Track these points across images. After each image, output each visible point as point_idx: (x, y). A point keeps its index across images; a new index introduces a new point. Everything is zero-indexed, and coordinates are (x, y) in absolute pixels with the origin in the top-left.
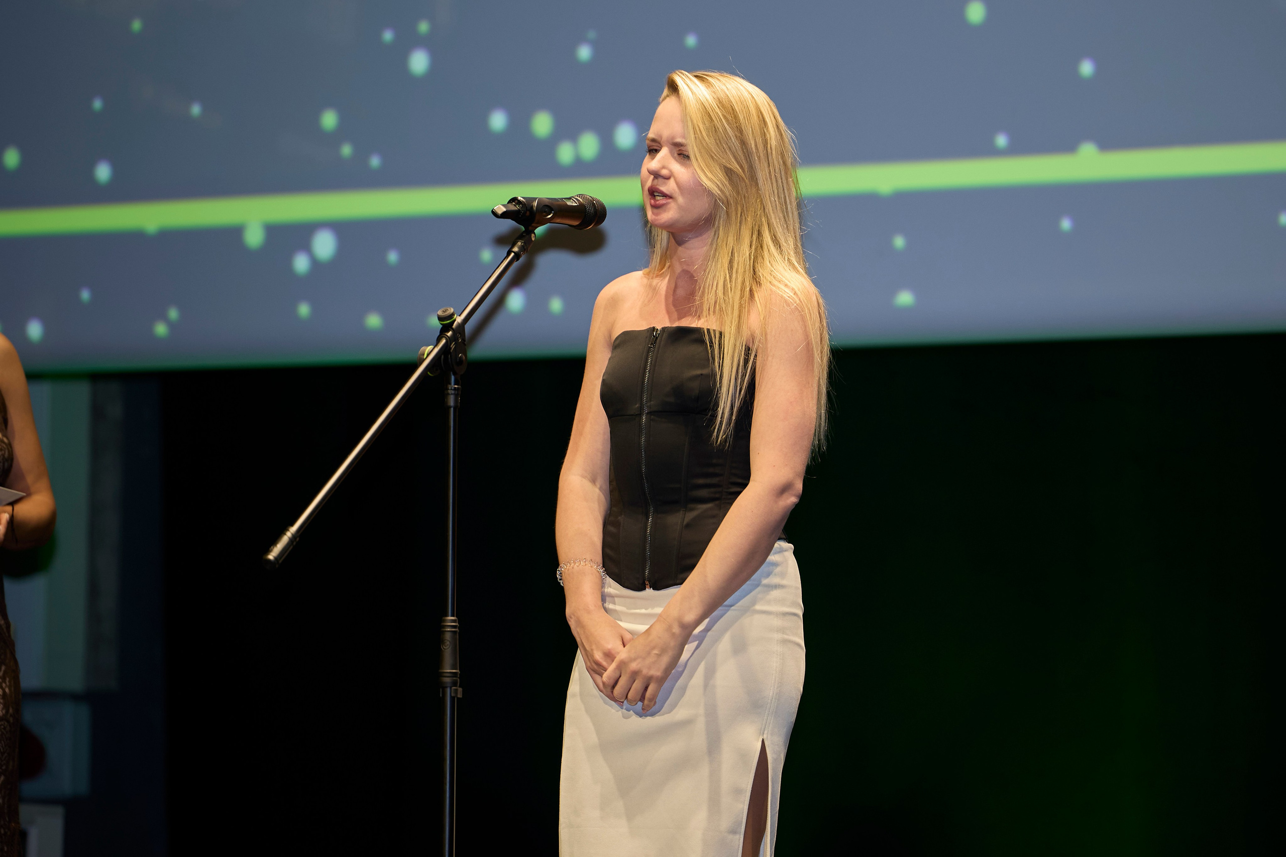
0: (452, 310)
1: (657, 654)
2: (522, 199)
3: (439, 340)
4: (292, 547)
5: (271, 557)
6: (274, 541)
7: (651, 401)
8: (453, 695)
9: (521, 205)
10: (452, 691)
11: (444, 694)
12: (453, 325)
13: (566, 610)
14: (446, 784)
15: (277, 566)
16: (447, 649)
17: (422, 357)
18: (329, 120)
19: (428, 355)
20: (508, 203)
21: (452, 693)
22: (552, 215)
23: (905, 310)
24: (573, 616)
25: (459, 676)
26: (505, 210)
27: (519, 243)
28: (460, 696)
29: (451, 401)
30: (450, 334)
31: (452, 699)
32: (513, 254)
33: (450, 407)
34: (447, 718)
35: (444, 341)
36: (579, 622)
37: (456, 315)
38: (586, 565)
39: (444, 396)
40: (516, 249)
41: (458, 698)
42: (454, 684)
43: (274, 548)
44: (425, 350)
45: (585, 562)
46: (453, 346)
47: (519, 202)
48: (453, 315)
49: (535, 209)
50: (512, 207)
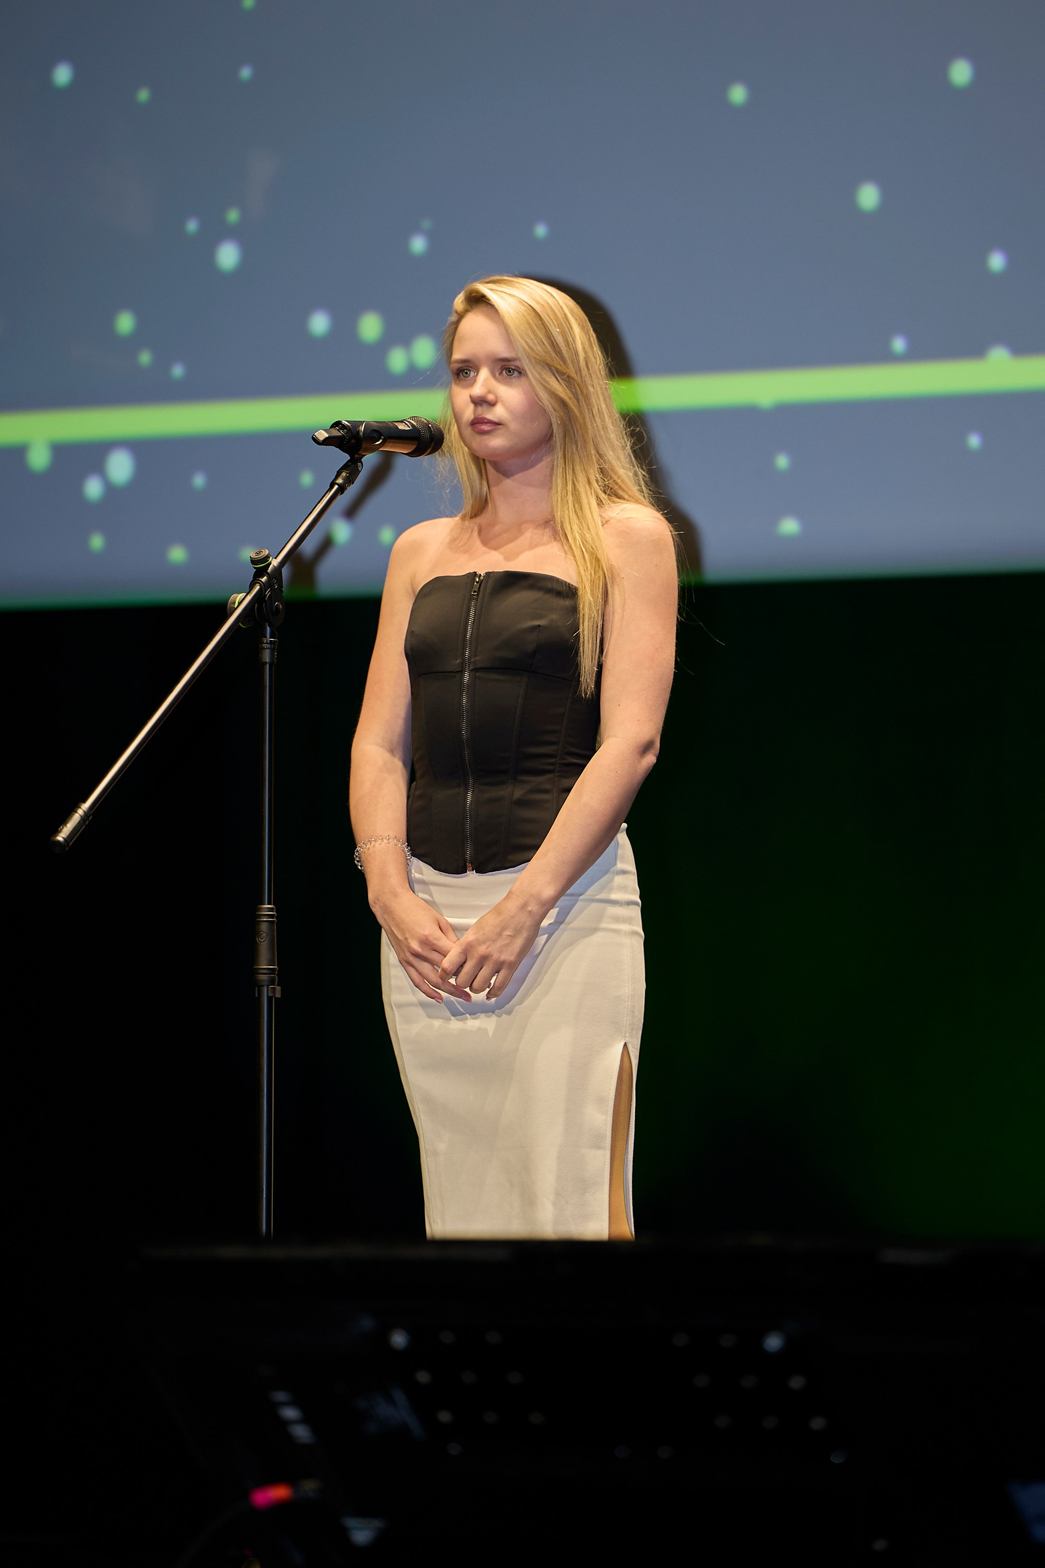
0: (267, 552)
1: (510, 936)
2: (346, 423)
3: (252, 587)
4: (84, 827)
5: (60, 838)
6: (64, 821)
7: (476, 656)
8: (270, 995)
9: (345, 430)
10: (270, 990)
11: (260, 993)
12: (268, 569)
13: (369, 896)
14: (263, 1097)
15: (67, 849)
16: (263, 942)
17: (232, 605)
18: (125, 323)
19: (240, 603)
20: (331, 427)
21: (269, 992)
22: (381, 441)
23: (790, 540)
24: (377, 902)
25: (277, 973)
26: (327, 436)
27: (344, 474)
28: (278, 995)
29: (267, 656)
30: (264, 579)
31: (270, 999)
32: (336, 487)
33: (266, 663)
34: (264, 1021)
35: (257, 588)
36: (387, 910)
37: (271, 558)
38: (389, 843)
39: (258, 650)
40: (340, 481)
41: (275, 998)
42: (272, 982)
43: (63, 828)
44: (237, 597)
45: (388, 839)
46: (268, 593)
47: (344, 427)
48: (268, 557)
49: (361, 434)
50: (336, 433)
